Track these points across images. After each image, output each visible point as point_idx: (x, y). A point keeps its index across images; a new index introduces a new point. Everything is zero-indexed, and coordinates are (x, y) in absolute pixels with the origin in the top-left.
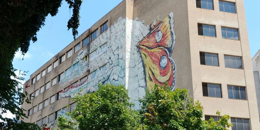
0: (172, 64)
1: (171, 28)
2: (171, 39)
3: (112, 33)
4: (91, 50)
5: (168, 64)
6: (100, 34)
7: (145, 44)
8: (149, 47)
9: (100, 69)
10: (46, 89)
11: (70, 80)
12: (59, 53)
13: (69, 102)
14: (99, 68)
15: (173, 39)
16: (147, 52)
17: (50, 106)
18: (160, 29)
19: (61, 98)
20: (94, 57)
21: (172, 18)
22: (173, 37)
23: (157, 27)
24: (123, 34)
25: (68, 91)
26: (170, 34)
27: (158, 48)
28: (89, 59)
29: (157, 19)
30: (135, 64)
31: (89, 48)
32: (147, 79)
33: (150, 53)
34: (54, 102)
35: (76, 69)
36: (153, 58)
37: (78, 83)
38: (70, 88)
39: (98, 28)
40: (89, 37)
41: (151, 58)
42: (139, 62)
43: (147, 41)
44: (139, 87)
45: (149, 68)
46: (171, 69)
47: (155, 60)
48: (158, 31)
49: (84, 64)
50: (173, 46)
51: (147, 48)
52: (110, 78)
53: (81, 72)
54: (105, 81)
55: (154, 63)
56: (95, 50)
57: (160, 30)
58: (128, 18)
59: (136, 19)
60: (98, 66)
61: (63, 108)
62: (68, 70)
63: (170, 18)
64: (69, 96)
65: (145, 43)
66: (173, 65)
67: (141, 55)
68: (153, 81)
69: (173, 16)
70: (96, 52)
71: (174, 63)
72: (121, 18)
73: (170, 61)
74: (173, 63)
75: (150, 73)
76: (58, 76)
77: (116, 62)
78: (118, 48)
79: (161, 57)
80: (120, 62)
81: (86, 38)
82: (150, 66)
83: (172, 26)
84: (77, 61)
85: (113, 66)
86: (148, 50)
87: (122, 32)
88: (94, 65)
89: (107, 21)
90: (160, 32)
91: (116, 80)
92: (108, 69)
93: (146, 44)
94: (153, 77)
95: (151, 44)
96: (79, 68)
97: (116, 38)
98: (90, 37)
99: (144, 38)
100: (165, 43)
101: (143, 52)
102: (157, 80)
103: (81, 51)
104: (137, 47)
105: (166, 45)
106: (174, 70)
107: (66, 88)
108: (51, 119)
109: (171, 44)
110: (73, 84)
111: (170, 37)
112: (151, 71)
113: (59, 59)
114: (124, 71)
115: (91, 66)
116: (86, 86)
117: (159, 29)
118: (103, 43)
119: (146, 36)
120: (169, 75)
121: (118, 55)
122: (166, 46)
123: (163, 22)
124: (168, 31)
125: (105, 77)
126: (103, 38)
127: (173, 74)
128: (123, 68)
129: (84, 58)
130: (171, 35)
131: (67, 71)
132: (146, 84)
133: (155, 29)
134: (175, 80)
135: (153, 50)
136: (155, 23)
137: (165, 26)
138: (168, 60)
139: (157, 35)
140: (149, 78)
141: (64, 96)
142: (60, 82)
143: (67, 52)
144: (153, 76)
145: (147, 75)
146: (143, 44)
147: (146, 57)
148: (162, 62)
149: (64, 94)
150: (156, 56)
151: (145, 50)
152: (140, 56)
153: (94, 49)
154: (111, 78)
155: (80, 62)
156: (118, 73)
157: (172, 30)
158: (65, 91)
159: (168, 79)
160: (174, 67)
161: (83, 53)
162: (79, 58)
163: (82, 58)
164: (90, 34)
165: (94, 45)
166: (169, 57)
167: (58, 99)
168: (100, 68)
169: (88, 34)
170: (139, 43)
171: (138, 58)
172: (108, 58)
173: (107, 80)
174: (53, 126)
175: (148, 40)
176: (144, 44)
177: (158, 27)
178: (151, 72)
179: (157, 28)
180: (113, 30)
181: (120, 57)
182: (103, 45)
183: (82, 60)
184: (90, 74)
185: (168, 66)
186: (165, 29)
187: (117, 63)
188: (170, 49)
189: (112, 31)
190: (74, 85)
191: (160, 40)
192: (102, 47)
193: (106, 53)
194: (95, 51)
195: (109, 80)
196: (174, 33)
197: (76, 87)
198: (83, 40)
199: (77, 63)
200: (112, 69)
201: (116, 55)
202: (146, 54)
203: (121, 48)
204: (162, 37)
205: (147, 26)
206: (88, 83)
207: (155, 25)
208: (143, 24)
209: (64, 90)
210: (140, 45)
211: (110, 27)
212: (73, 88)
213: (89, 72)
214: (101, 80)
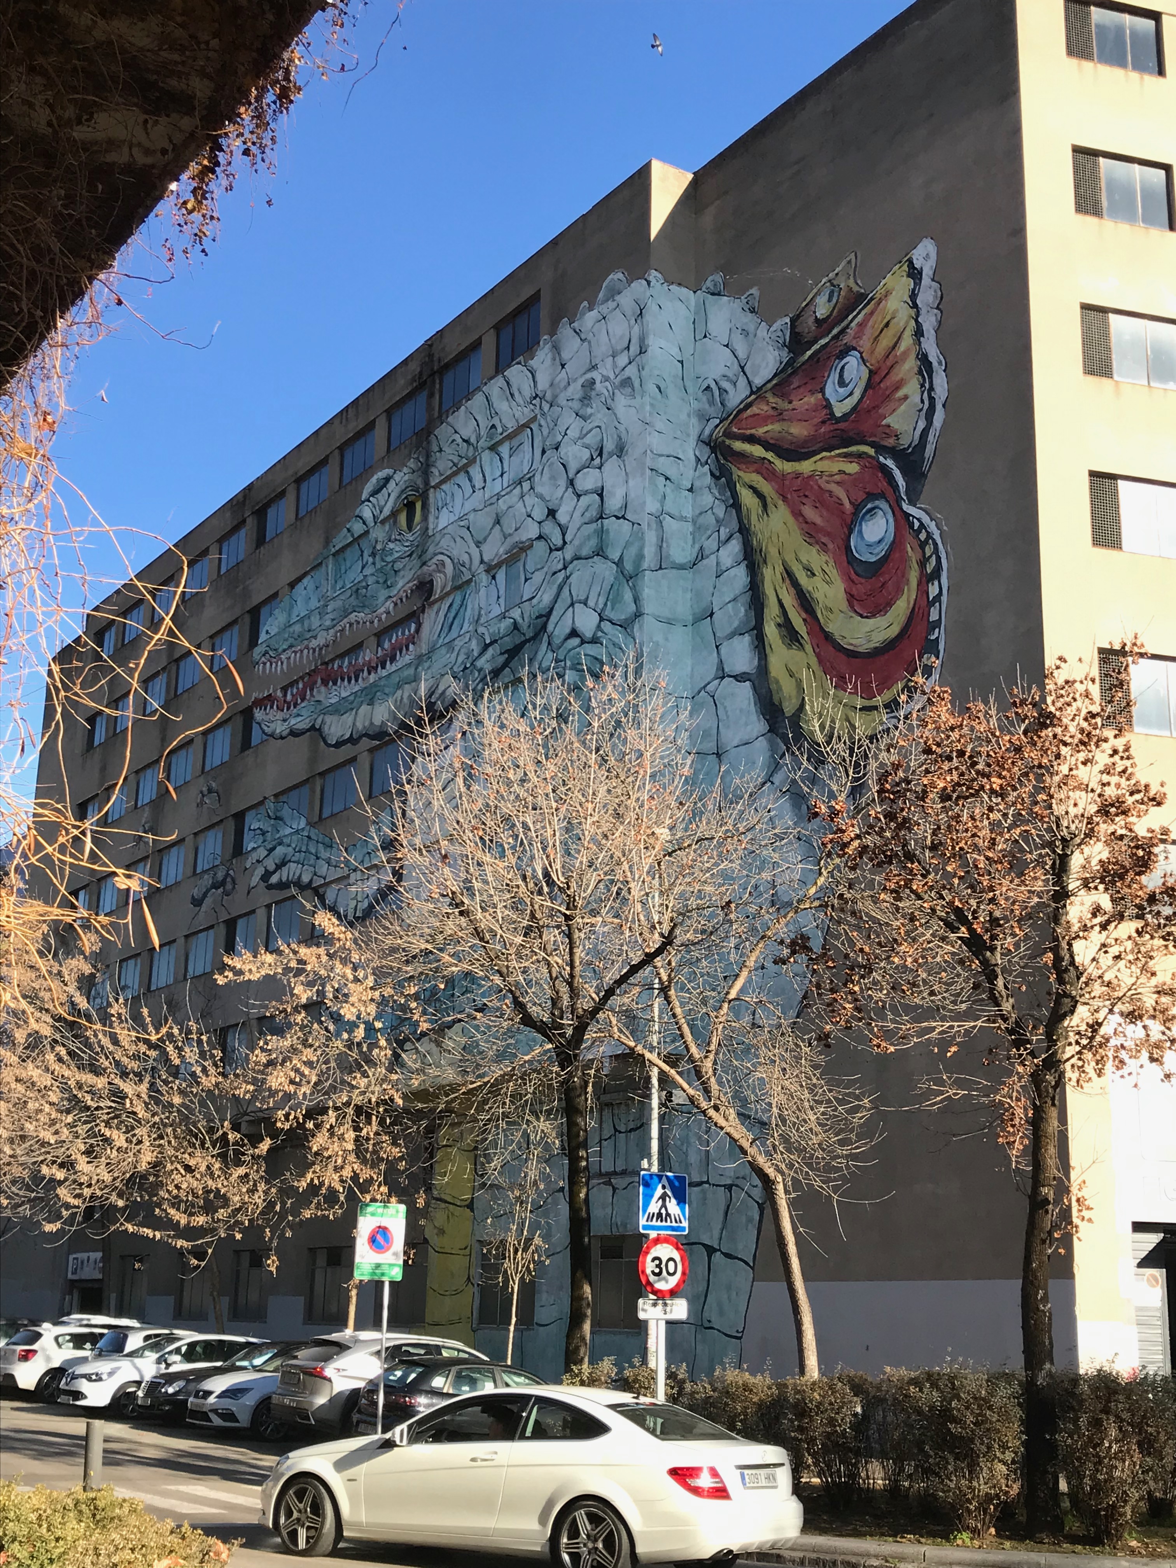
0: (923, 545)
1: (919, 333)
2: (918, 400)
3: (563, 366)
4: (442, 465)
5: (896, 545)
6: (492, 371)
7: (760, 431)
8: (786, 446)
9: (494, 578)
10: (180, 691)
11: (315, 637)
12: (250, 487)
13: (313, 759)
14: (487, 571)
15: (932, 400)
16: (770, 474)
17: (202, 780)
18: (854, 344)
19: (265, 737)
20: (457, 509)
21: (927, 273)
22: (931, 389)
23: (835, 331)
24: (631, 371)
25: (303, 700)
26: (916, 369)
27: (837, 452)
28: (425, 518)
29: (835, 283)
30: (697, 547)
31: (428, 456)
32: (771, 630)
33: (787, 483)
34: (226, 758)
35: (354, 575)
36: (809, 512)
37: (367, 655)
38: (319, 681)
39: (480, 338)
40: (425, 393)
41: (797, 514)
42: (724, 532)
43: (771, 412)
44: (723, 678)
45: (780, 569)
46: (914, 576)
47: (818, 521)
48: (844, 353)
49: (397, 549)
50: (931, 438)
51: (769, 455)
52: (550, 627)
53: (383, 594)
54: (523, 643)
55: (811, 540)
56: (465, 469)
57: (855, 349)
58: (659, 275)
59: (709, 283)
60: (482, 562)
61: (276, 796)
62: (305, 581)
63: (915, 274)
64: (312, 728)
65: (761, 426)
66: (929, 550)
67: (735, 495)
68: (808, 648)
69: (932, 262)
70: (470, 480)
71: (934, 540)
72: (620, 275)
73: (911, 525)
74: (929, 536)
75: (789, 601)
76: (247, 619)
77: (589, 538)
78: (600, 455)
79: (857, 507)
80: (612, 534)
81: (409, 396)
82: (790, 558)
83: (929, 322)
84: (358, 528)
85: (568, 557)
86: (783, 466)
87: (622, 360)
88: (455, 553)
89: (535, 298)
90: (852, 362)
91: (589, 634)
92: (538, 577)
93: (766, 429)
94: (804, 620)
95: (798, 430)
96: (368, 571)
97: (586, 399)
98: (431, 395)
99: (752, 393)
100: (884, 422)
101: (746, 476)
102: (828, 637)
103: (381, 474)
104: (713, 450)
105: (888, 436)
106: (936, 583)
107: (296, 682)
108: (207, 854)
109: (922, 425)
110: (332, 660)
111: (912, 389)
112: (795, 583)
113: (249, 521)
114: (633, 588)
115: (441, 557)
116: (411, 671)
117: (846, 339)
118: (511, 426)
119: (769, 386)
120: (901, 608)
121: (601, 495)
122: (890, 442)
123: (872, 299)
124: (906, 353)
125: (519, 620)
126: (512, 395)
127: (931, 604)
128: (628, 566)
129: (394, 514)
130: (920, 372)
131: (299, 587)
132: (763, 662)
133: (823, 342)
134: (937, 638)
135: (806, 467)
136: (822, 311)
137: (887, 325)
138: (896, 521)
139: (834, 377)
140: (779, 625)
141: (280, 728)
142: (257, 651)
143: (299, 481)
144: (804, 615)
145: (772, 611)
146: (748, 432)
147: (765, 506)
148: (860, 532)
149: (280, 715)
150: (823, 500)
151: (762, 467)
152: (731, 501)
153: (456, 461)
154: (559, 628)
155: (373, 535)
156: (602, 600)
157: (930, 346)
158: (289, 697)
159: (895, 631)
160: (933, 560)
161: (392, 485)
162: (367, 512)
163: (387, 511)
164: (432, 374)
165: (457, 437)
166: (905, 507)
167: (246, 744)
168: (491, 570)
169: (421, 373)
170: (727, 423)
171: (720, 511)
172: (539, 513)
173: (534, 638)
174: (221, 890)
175: (783, 405)
176: (753, 431)
177: (843, 331)
178: (792, 591)
179: (836, 337)
180: (571, 345)
181: (613, 503)
182: (510, 437)
183: (383, 522)
184: (434, 603)
185: (897, 555)
186: (886, 342)
187: (593, 542)
188: (912, 458)
189: (566, 355)
190: (340, 667)
191: (854, 409)
192: (504, 450)
193: (526, 485)
194: (462, 473)
195: (545, 638)
196: (940, 363)
197: (349, 681)
198: (389, 412)
199: (357, 540)
200: (561, 576)
201: (586, 493)
202: (766, 488)
203: (621, 451)
204: (865, 391)
205: (777, 325)
206: (420, 659)
207: (825, 320)
208: (752, 311)
209: (285, 695)
210: (728, 434)
211: (553, 333)
212: (335, 684)
213: (430, 592)
214: (496, 641)
